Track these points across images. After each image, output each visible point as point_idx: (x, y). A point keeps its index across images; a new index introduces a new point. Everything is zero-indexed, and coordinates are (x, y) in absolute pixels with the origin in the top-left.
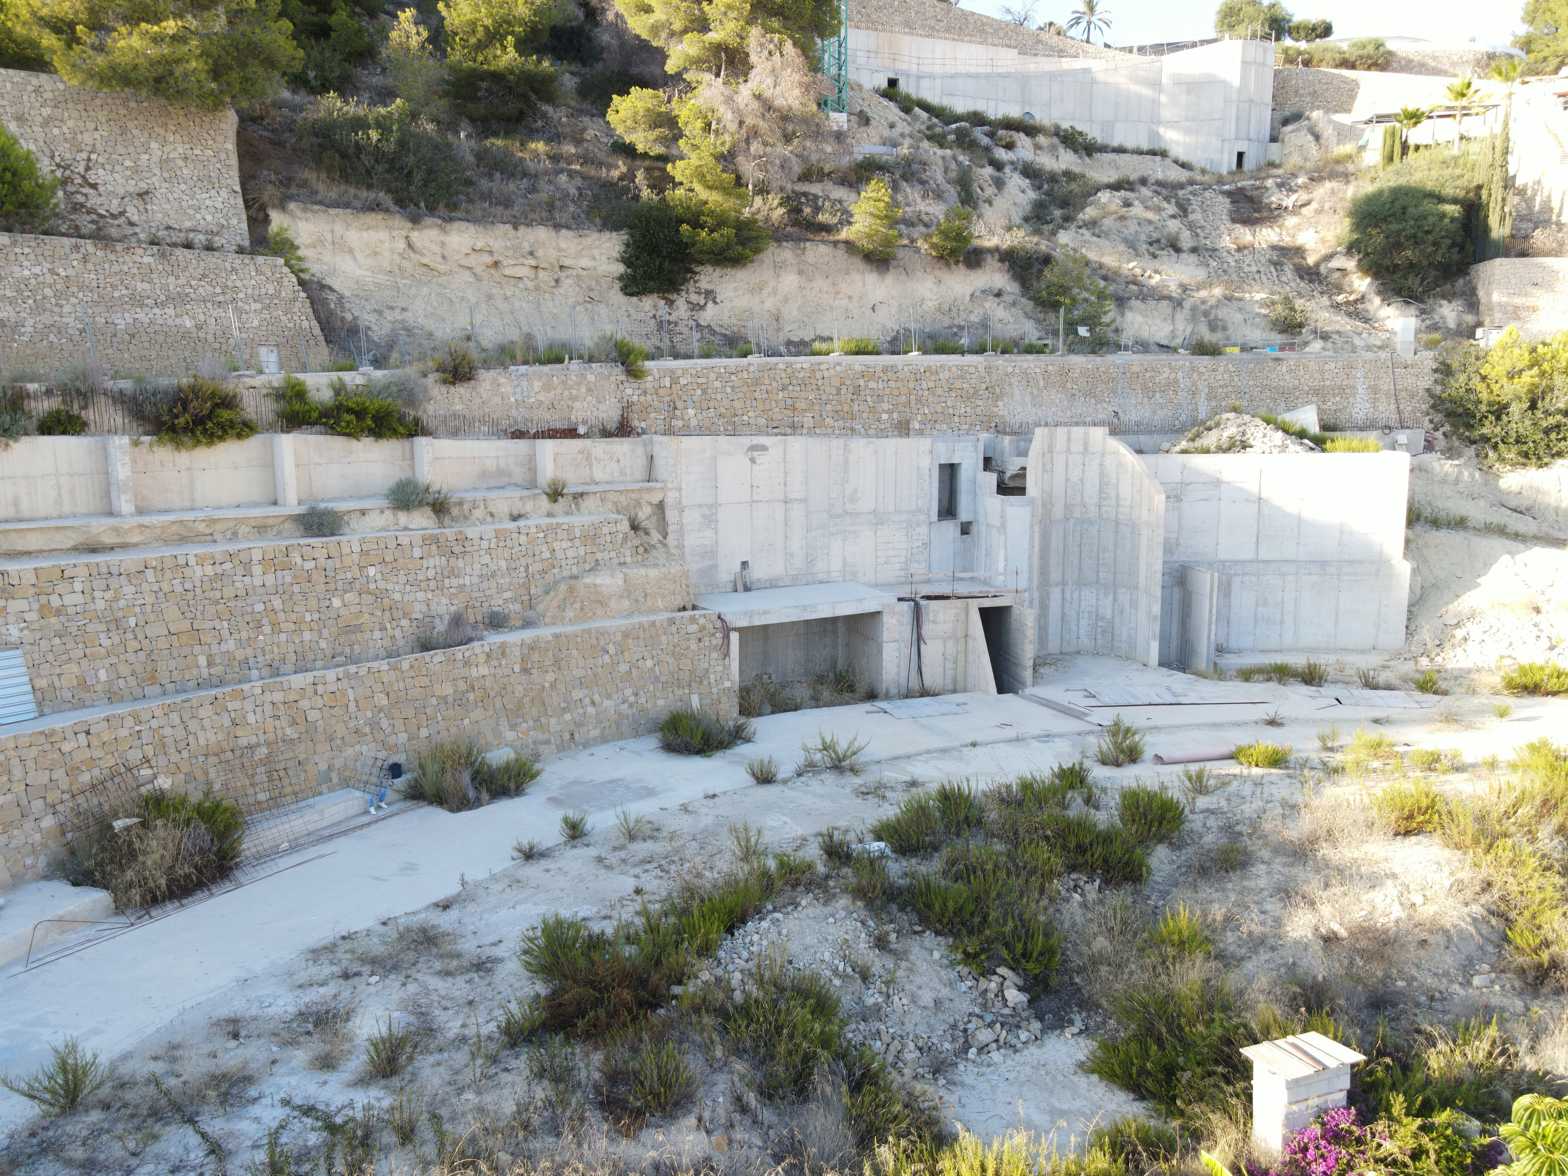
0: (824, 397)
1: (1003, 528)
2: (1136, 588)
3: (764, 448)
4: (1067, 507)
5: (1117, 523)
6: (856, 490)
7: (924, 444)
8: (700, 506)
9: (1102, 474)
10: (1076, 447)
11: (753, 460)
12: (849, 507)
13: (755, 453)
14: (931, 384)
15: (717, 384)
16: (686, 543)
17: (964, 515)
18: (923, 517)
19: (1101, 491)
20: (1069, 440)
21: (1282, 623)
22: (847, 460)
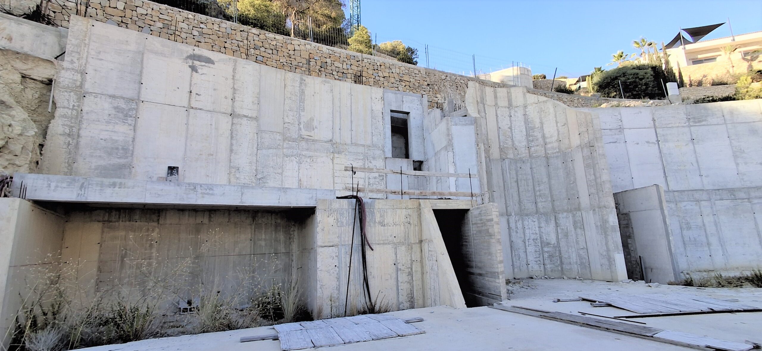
0: (295, 63)
1: (450, 146)
2: (579, 209)
3: (209, 61)
4: (501, 150)
5: (547, 158)
6: (312, 119)
7: (377, 92)
8: (113, 97)
9: (527, 121)
10: (503, 102)
11: (193, 69)
12: (304, 133)
13: (197, 63)
14: (386, 74)
15: (184, 25)
16: (82, 133)
17: (416, 154)
18: (378, 152)
19: (528, 135)
20: (496, 97)
21: (709, 244)
22: (302, 92)
